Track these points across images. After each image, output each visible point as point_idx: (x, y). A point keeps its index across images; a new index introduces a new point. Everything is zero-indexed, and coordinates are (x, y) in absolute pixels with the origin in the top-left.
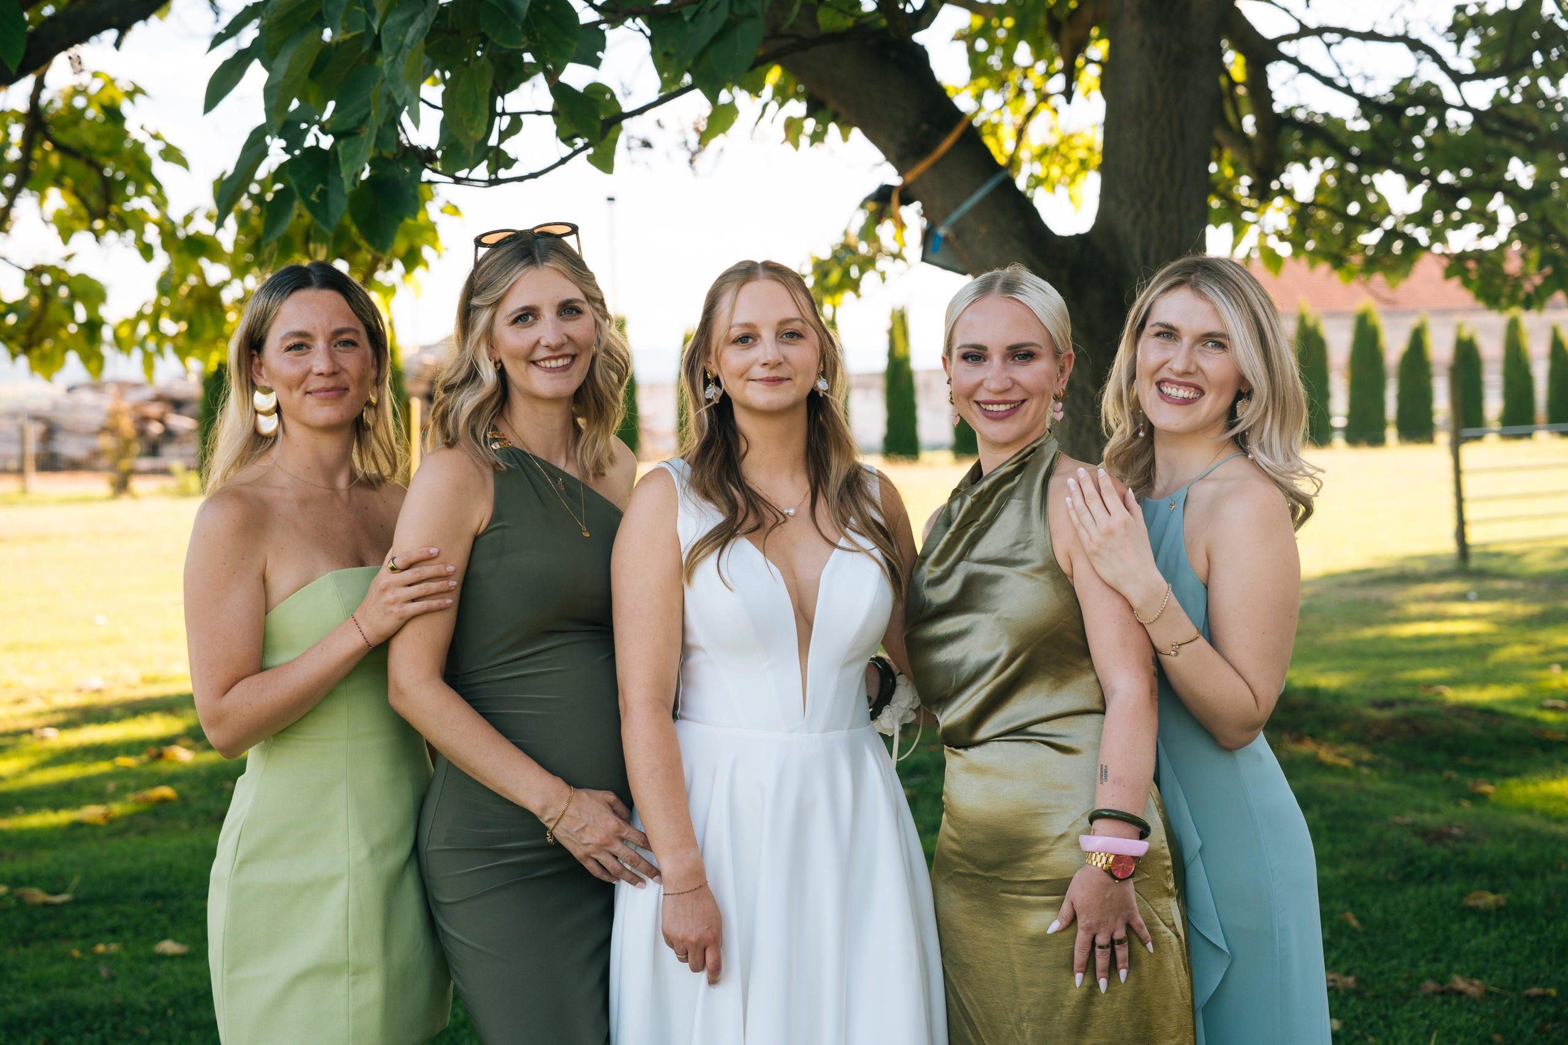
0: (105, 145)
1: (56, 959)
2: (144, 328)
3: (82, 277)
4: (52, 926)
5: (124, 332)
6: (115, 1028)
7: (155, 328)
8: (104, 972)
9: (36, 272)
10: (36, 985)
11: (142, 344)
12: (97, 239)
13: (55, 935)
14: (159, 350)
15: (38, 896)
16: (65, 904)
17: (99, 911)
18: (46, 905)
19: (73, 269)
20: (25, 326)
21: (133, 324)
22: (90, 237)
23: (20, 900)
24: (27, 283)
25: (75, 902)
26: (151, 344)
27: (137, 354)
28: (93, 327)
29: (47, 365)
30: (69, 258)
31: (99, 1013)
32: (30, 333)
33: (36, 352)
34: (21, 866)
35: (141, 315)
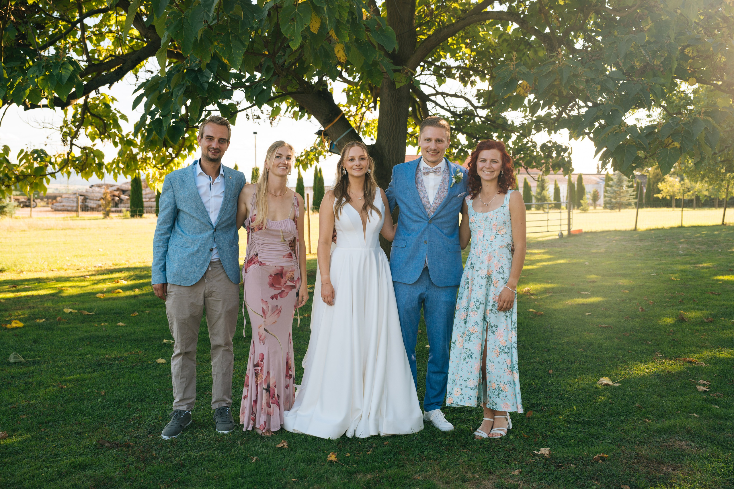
0: (105, 114)
1: (91, 326)
2: (114, 166)
3: (97, 150)
4: (90, 319)
5: (109, 167)
6: (107, 340)
7: (118, 166)
8: (104, 329)
9: (85, 148)
10: (86, 331)
11: (114, 170)
12: (102, 141)
13: (91, 321)
14: (119, 172)
15: (86, 313)
16: (92, 315)
17: (102, 316)
18: (88, 315)
19: (95, 148)
20: (81, 164)
21: (112, 164)
22: (100, 140)
23: (81, 313)
24: (82, 152)
25: (96, 314)
26: (116, 171)
27: (112, 173)
28: (100, 165)
29: (87, 175)
30: (94, 145)
31: (103, 337)
32: (82, 166)
33: (84, 171)
34: (81, 306)
35: (113, 162)
